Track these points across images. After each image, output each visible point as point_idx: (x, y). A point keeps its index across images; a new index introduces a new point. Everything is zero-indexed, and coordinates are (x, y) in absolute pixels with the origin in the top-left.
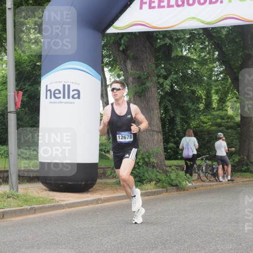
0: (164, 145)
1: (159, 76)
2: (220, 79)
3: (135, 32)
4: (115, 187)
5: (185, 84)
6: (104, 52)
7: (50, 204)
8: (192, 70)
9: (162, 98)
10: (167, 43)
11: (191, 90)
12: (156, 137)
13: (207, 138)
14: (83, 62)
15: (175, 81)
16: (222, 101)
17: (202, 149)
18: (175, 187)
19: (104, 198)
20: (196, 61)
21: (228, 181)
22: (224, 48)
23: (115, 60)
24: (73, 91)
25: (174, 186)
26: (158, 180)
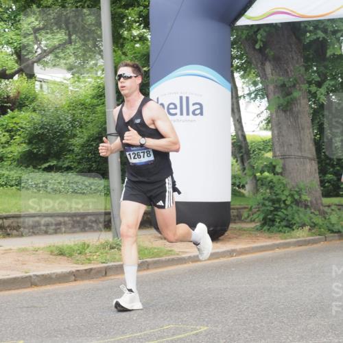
0: (320, 177)
1: (310, 83)
3: (276, 24)
4: (255, 234)
7: (167, 258)
9: (315, 112)
10: (319, 38)
12: (308, 166)
14: (206, 66)
15: (332, 90)
18: (336, 234)
19: (240, 249)
23: (249, 62)
25: (336, 232)
26: (313, 225)
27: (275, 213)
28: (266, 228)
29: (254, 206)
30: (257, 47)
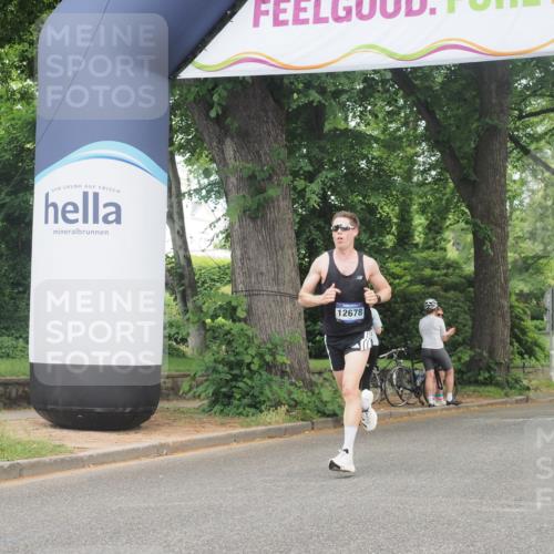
0: (307, 327)
1: (295, 174)
2: (430, 179)
3: (244, 78)
4: (200, 419)
5: (353, 192)
6: (176, 121)
7: (54, 457)
8: (369, 162)
9: (303, 221)
10: (313, 102)
11: (368, 205)
12: (288, 308)
13: (401, 311)
14: (129, 143)
15: (331, 185)
16: (434, 229)
17: (391, 335)
18: (329, 419)
19: (174, 443)
20: (376, 140)
21: (448, 403)
22: (437, 112)
23: (199, 139)
24: (106, 205)
25: (328, 416)
26: (293, 403)
27: (234, 384)
28: (218, 408)
29: (200, 374)
30: (213, 114)
